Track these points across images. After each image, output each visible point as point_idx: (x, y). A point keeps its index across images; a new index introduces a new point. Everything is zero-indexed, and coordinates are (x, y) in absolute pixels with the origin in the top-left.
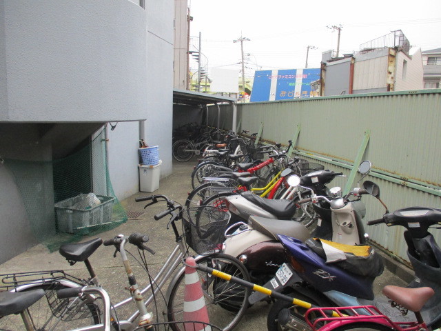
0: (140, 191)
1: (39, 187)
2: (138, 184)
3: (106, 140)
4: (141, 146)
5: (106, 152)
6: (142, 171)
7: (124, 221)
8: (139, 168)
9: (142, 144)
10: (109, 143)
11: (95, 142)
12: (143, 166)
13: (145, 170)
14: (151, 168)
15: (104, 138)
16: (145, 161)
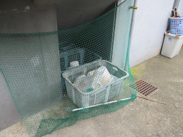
0: (160, 54)
1: (36, 61)
2: (160, 48)
3: (134, 8)
4: (173, 15)
5: (132, 20)
6: (167, 38)
7: (132, 100)
8: (165, 35)
9: (174, 14)
10: (136, 11)
11: (122, 5)
12: (169, 34)
13: (170, 39)
14: (177, 38)
15: (132, 6)
16: (173, 30)
